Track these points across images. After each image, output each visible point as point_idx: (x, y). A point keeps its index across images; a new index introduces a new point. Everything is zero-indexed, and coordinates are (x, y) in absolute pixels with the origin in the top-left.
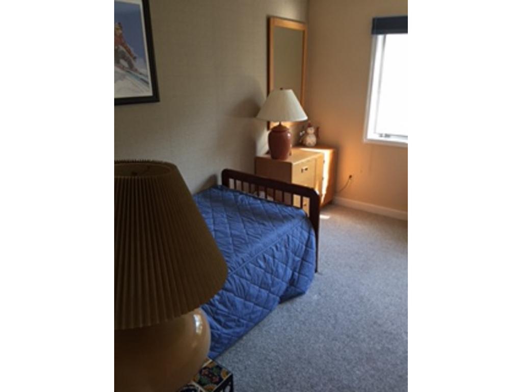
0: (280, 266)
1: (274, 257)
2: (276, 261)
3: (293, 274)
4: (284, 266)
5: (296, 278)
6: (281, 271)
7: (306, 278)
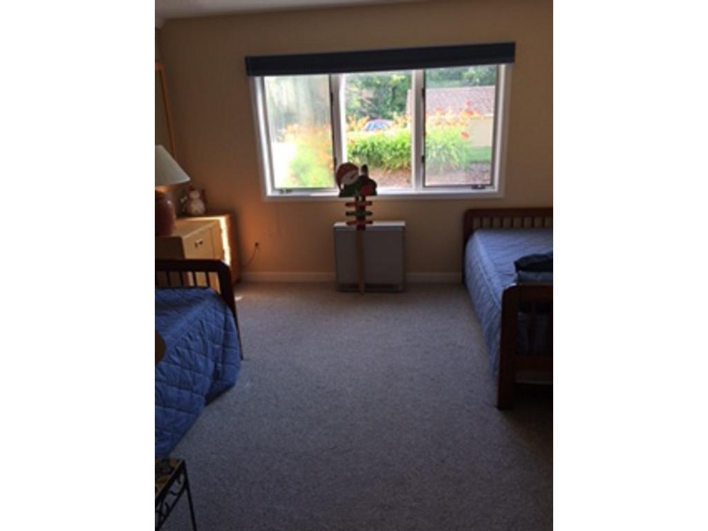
0: (198, 359)
1: (189, 348)
2: (193, 353)
3: (216, 366)
4: (204, 358)
5: (220, 369)
6: (201, 364)
7: (232, 367)
